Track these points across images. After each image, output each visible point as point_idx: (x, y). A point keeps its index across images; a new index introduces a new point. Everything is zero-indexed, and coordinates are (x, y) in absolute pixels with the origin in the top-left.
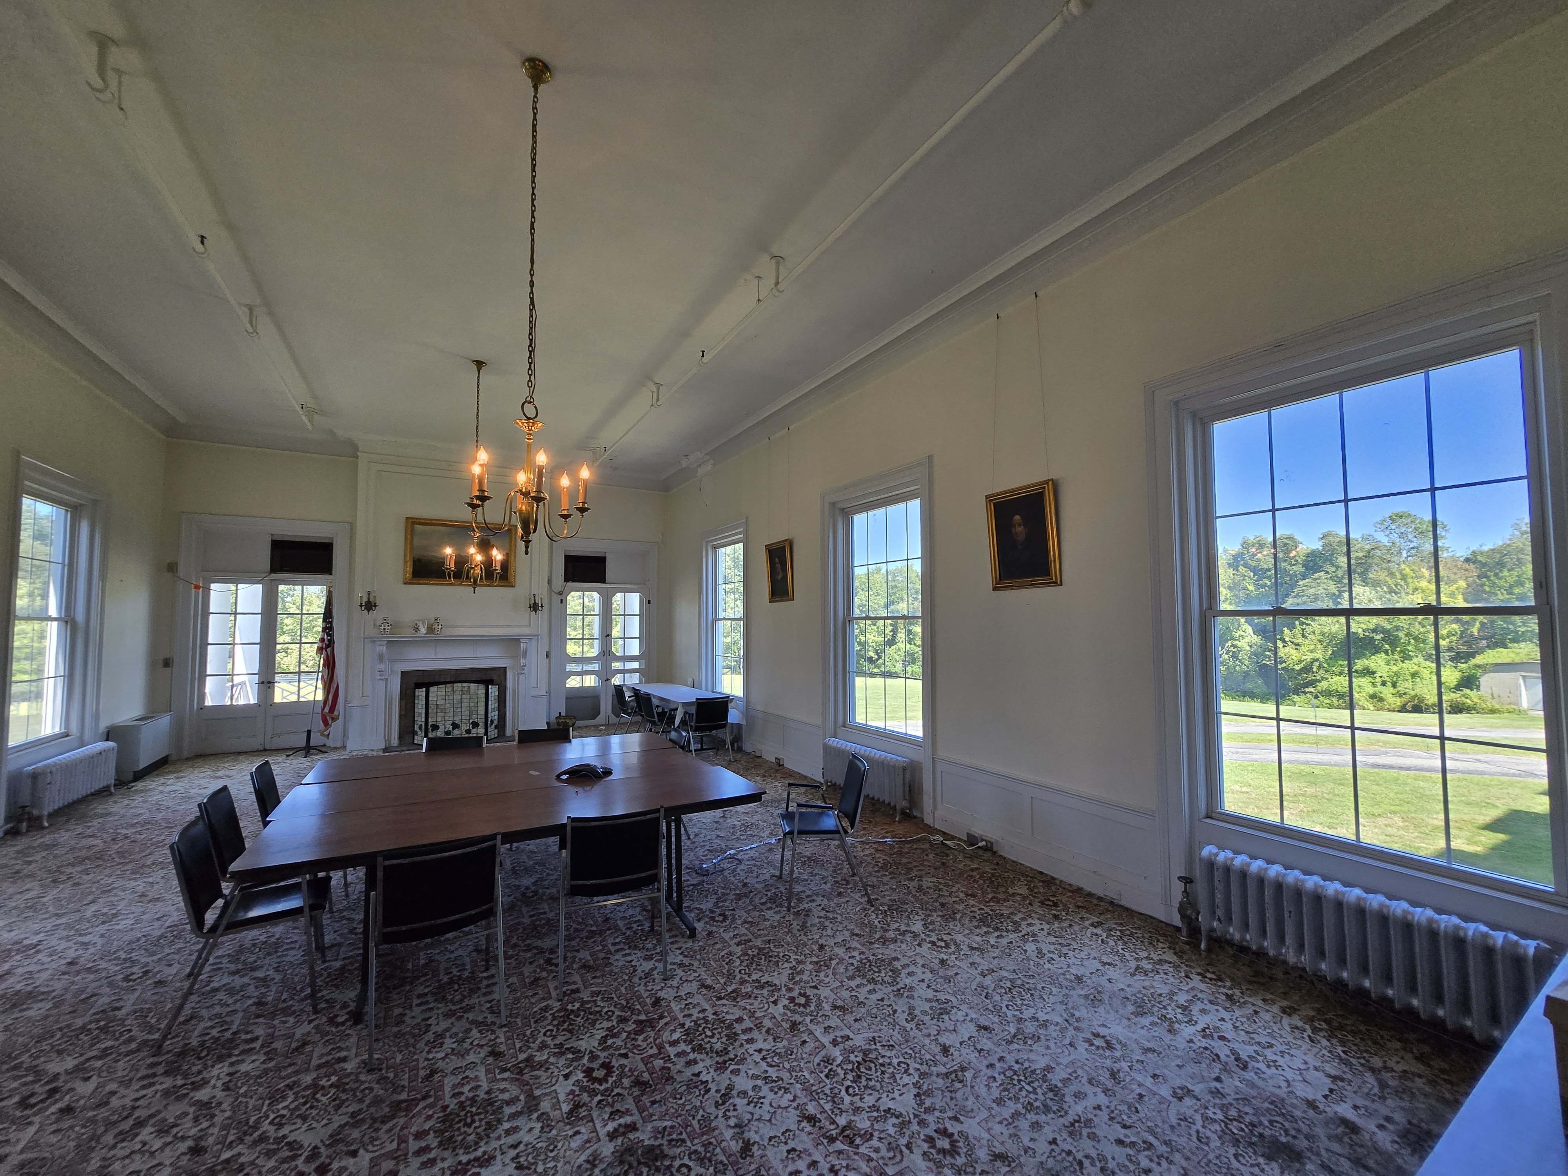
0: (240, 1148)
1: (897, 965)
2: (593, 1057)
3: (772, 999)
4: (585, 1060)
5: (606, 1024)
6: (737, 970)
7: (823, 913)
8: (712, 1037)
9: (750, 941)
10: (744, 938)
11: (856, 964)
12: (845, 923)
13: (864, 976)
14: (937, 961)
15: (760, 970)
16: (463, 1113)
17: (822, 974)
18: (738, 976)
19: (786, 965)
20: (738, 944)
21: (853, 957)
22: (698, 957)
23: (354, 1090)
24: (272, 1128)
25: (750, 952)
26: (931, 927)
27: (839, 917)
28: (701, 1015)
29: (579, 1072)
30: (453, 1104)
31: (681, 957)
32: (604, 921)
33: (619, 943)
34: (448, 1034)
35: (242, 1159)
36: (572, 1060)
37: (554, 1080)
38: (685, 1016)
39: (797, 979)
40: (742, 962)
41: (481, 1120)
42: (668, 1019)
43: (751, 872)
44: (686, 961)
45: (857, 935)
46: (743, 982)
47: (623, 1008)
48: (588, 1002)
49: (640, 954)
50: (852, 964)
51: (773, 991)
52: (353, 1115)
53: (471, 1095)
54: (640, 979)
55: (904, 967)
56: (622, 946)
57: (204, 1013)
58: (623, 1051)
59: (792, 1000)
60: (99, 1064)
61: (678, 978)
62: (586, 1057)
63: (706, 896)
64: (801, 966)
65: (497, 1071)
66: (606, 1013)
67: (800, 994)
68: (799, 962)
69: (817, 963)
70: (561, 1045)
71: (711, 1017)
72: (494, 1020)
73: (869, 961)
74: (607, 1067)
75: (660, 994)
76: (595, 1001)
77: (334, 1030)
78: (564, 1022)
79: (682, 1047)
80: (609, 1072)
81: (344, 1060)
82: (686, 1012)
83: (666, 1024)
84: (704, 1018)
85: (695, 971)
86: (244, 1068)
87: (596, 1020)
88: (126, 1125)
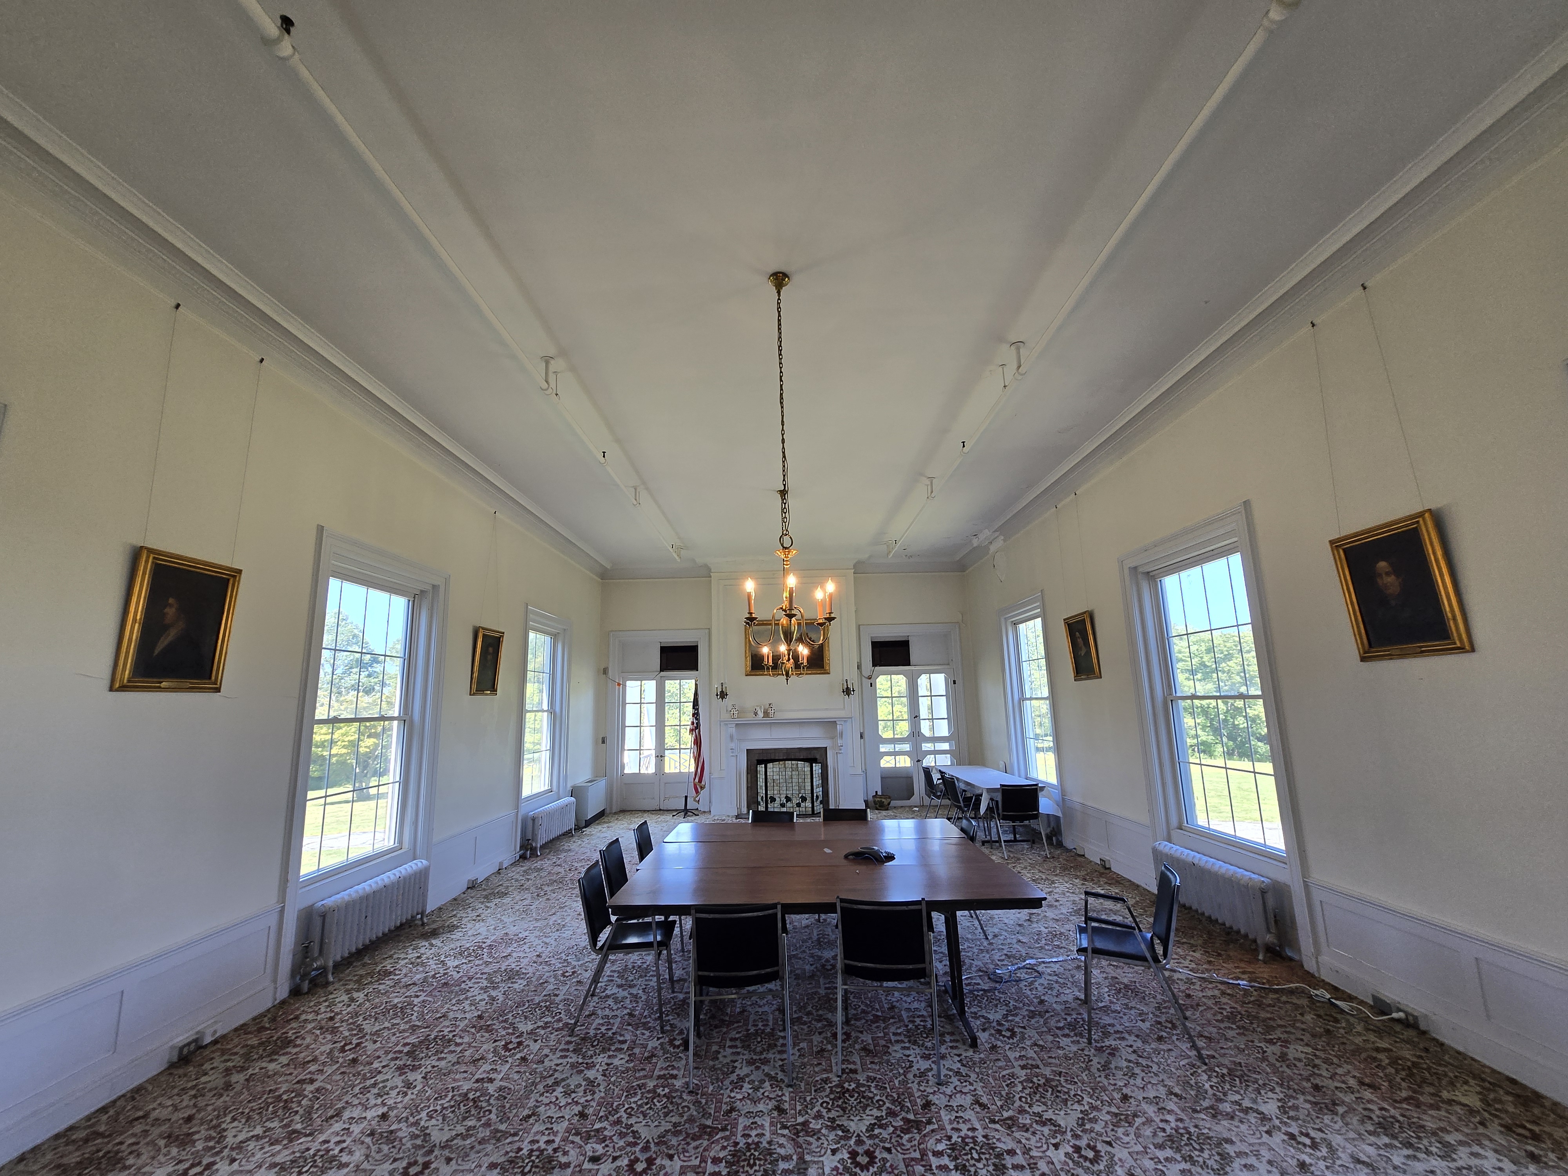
0: (605, 1124)
1: (1230, 1149)
2: (859, 1142)
3: (1053, 1141)
4: (852, 1142)
5: (876, 1113)
6: (1017, 1096)
7: (1133, 1057)
8: (979, 1160)
9: (1038, 1067)
10: (1030, 1062)
11: (1168, 1131)
12: (1162, 1076)
13: (1178, 1150)
14: (1294, 1163)
15: (1045, 1104)
16: (748, 1154)
17: (1121, 1131)
18: (1018, 1104)
19: (1076, 1106)
20: (1023, 1067)
21: (1167, 1121)
22: (977, 1070)
23: (678, 1104)
24: (625, 1116)
25: (1035, 1080)
26: (1292, 1113)
27: (1155, 1068)
28: (970, 1134)
29: (845, 1151)
30: (742, 1142)
31: (959, 1065)
32: (889, 1009)
33: (900, 1034)
34: (747, 1079)
35: (606, 1133)
36: (841, 1138)
37: (823, 1151)
38: (953, 1129)
39: (1088, 1127)
40: (1024, 1088)
41: (760, 1165)
42: (936, 1126)
43: (1051, 989)
44: (964, 1071)
45: (1176, 1095)
46: (1022, 1111)
47: (893, 1102)
48: (863, 1086)
49: (918, 1051)
50: (1164, 1130)
51: (1055, 1132)
52: (675, 1125)
53: (756, 1140)
54: (915, 1076)
55: (1239, 1154)
56: (902, 1038)
57: (599, 1012)
58: (887, 1145)
59: (1077, 1149)
60: (542, 1032)
61: (952, 1086)
62: (854, 1139)
63: (996, 1006)
64: (1095, 1113)
65: (779, 1126)
66: (878, 1101)
67: (1089, 1146)
68: (1093, 1108)
69: (1116, 1115)
70: (833, 1120)
71: (980, 1139)
72: (783, 1077)
73: (1189, 1133)
74: (870, 1154)
75: (931, 1097)
76: (869, 1086)
77: (671, 1049)
78: (840, 1098)
79: (945, 1160)
80: (872, 1162)
81: (674, 1077)
82: (955, 1125)
83: (933, 1131)
84: (973, 1138)
85: (971, 1084)
86: (616, 1062)
87: (868, 1105)
88: (550, 1081)
